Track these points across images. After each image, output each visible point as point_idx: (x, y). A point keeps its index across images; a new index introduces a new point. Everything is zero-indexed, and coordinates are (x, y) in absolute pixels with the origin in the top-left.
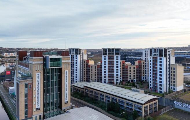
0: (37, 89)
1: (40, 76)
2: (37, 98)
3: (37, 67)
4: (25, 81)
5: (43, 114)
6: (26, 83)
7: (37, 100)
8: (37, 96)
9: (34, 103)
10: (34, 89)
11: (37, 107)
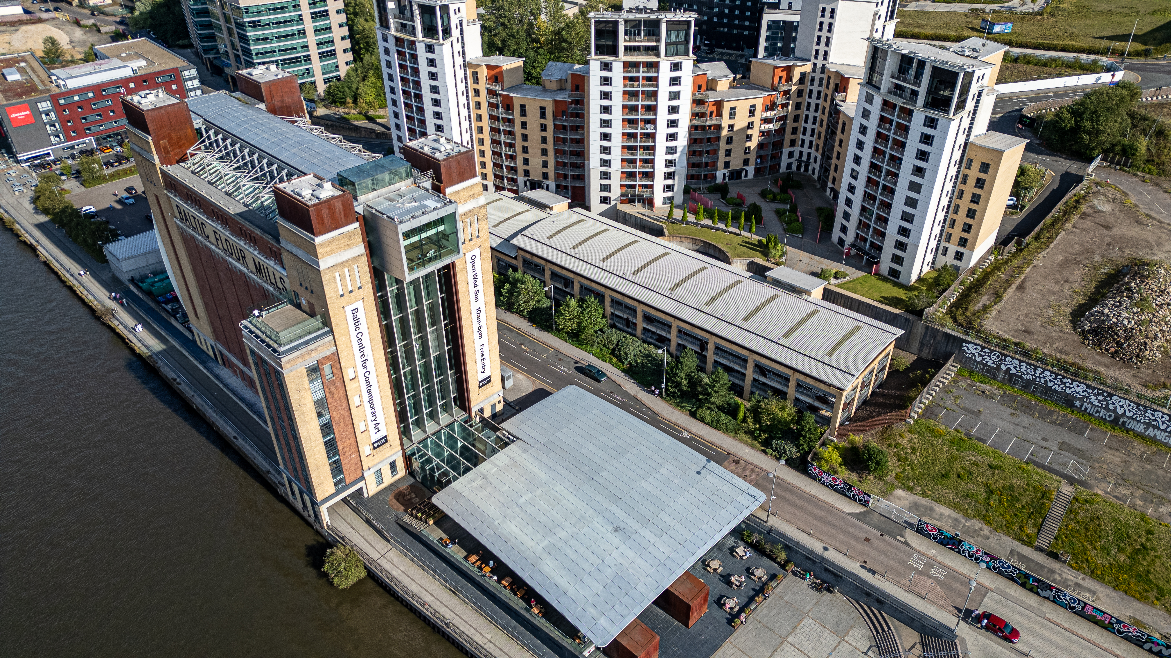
0: (361, 371)
1: (361, 315)
2: (367, 405)
3: (342, 278)
4: (302, 356)
5: (400, 454)
6: (311, 361)
7: (369, 411)
8: (366, 398)
9: (360, 427)
10: (349, 374)
11: (375, 437)
